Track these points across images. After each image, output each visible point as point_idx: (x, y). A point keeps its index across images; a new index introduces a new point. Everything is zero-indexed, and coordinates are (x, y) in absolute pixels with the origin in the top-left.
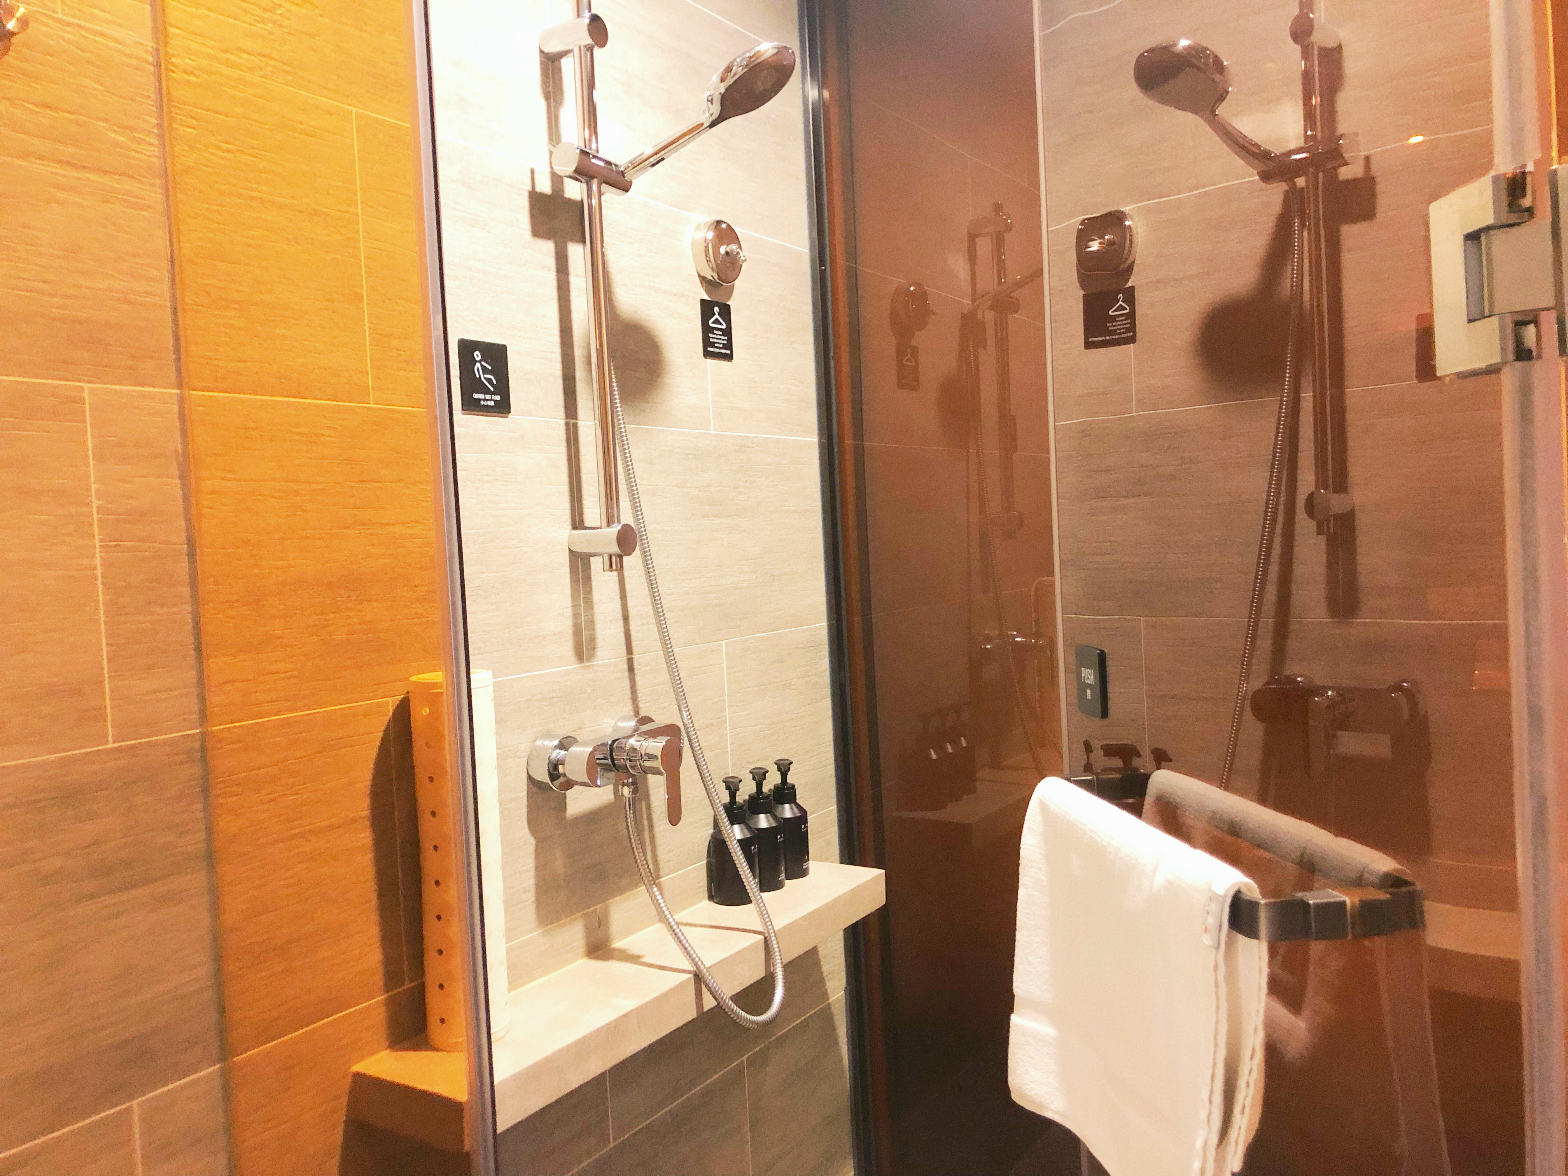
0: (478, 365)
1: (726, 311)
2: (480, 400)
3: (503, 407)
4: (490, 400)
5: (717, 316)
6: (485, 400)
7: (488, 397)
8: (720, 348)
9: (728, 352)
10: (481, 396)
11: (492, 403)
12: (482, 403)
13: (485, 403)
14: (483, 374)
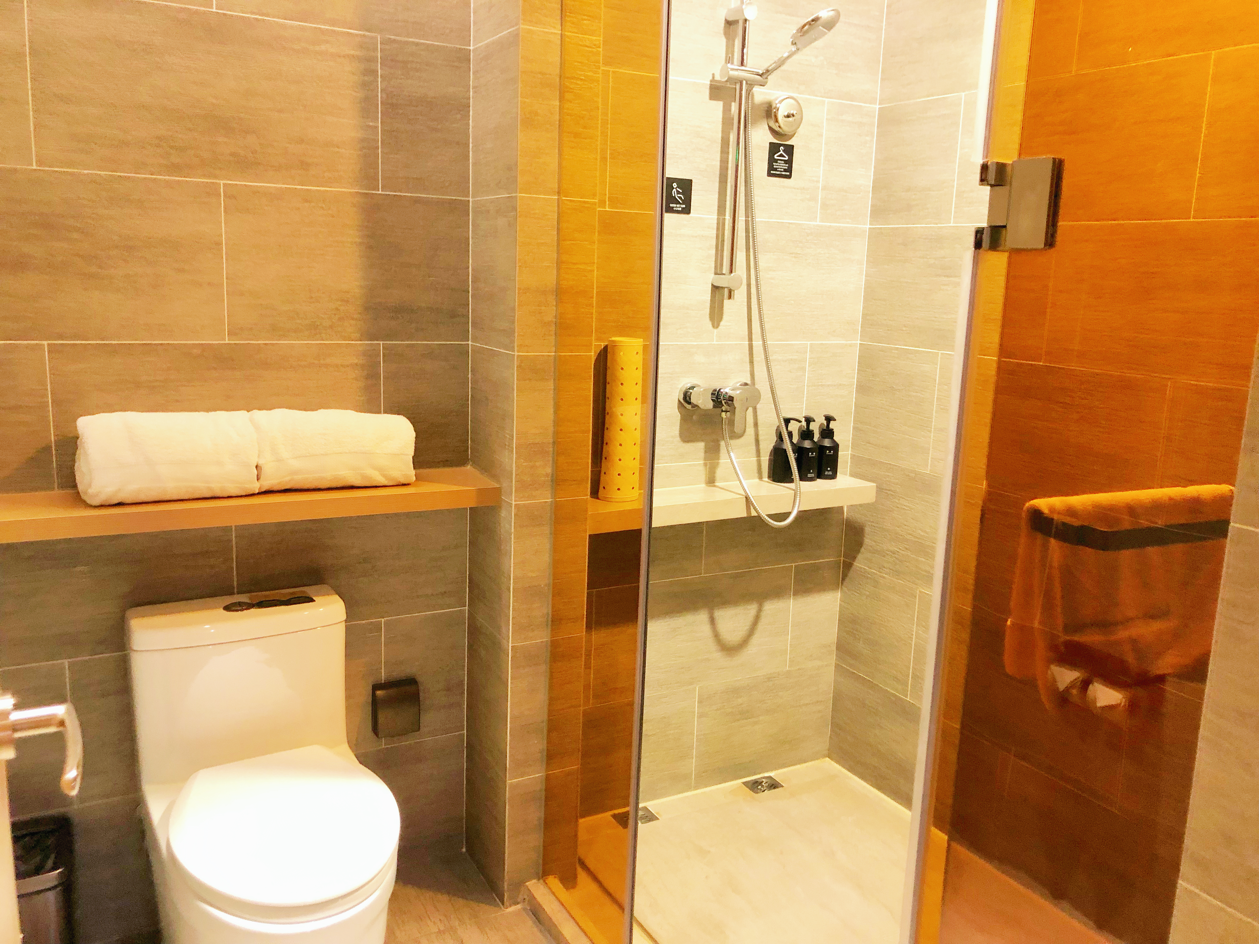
0: (674, 190)
1: (790, 150)
2: (673, 207)
3: (687, 210)
4: (679, 207)
5: (781, 152)
6: (676, 207)
7: (678, 206)
8: (781, 171)
9: (788, 173)
10: (675, 205)
11: (680, 209)
12: (674, 209)
13: (676, 209)
14: (677, 194)
